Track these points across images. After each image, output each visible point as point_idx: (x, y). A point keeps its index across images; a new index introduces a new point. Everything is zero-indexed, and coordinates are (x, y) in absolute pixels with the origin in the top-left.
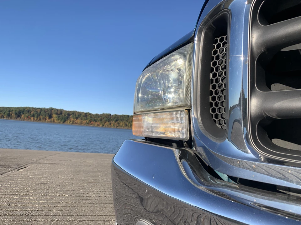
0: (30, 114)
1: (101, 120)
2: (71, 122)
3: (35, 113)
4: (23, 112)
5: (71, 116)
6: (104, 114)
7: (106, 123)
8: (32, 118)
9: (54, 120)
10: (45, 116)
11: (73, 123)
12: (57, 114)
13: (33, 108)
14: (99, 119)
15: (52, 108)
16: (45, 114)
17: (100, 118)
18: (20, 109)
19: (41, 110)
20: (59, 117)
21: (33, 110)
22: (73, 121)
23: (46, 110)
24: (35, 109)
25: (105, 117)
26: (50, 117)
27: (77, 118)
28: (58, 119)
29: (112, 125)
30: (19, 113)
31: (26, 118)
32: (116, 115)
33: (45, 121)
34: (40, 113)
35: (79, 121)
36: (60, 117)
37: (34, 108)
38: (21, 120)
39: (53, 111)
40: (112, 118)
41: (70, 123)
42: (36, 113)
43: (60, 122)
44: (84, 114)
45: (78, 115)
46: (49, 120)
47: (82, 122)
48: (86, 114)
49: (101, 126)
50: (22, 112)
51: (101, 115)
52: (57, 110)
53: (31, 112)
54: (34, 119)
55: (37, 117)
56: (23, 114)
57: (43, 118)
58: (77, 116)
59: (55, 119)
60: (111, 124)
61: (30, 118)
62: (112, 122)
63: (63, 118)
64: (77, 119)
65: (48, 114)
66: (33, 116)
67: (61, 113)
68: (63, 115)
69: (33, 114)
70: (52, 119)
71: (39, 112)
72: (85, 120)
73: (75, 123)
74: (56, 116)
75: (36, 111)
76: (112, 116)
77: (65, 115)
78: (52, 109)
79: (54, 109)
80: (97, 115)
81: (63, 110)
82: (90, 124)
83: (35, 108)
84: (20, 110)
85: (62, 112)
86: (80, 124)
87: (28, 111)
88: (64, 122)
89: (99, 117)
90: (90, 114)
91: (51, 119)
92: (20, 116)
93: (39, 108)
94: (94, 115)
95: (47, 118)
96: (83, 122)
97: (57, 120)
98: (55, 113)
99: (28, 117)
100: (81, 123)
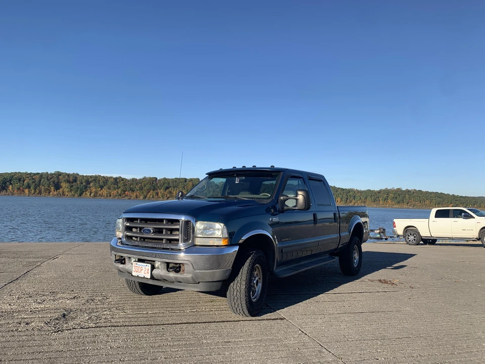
0: (23, 184)
1: (141, 189)
2: (92, 194)
3: (30, 182)
4: (11, 180)
5: (91, 185)
6: (145, 178)
7: (150, 193)
8: (27, 191)
9: (63, 192)
10: (49, 186)
11: (95, 196)
12: (69, 182)
13: (26, 174)
14: (137, 187)
15: (59, 172)
16: (48, 183)
17: (140, 185)
18: (6, 177)
19: (41, 176)
20: (72, 186)
21: (28, 177)
22: (96, 192)
23: (50, 177)
24: (31, 175)
25: (147, 183)
26: (57, 187)
27: (102, 187)
28: (71, 191)
29: (160, 194)
30: (3, 183)
31: (16, 191)
32: (165, 179)
33: (49, 194)
34: (40, 181)
35: (105, 191)
36: (74, 187)
37: (28, 174)
38: (9, 195)
39: (61, 177)
40: (159, 185)
41: (90, 195)
42: (33, 182)
43: (74, 195)
44: (112, 180)
45: (104, 182)
46: (55, 193)
47: (110, 193)
48: (116, 179)
49: (142, 197)
50: (8, 181)
51: (140, 179)
52: (68, 175)
53: (24, 181)
54: (29, 191)
55: (35, 189)
56: (11, 184)
57: (46, 190)
58: (101, 183)
59: (66, 190)
60: (157, 194)
61: (23, 191)
62: (159, 191)
63: (78, 188)
64: (101, 189)
65: (54, 182)
66: (29, 187)
67: (75, 181)
68: (78, 182)
69: (28, 184)
70: (61, 190)
71: (37, 180)
72: (115, 189)
73: (98, 195)
74: (67, 185)
75: (33, 179)
76: (160, 180)
77: (82, 183)
78: (59, 174)
79: (63, 173)
80: (133, 180)
81: (78, 175)
82: (124, 195)
83: (31, 173)
84: (4, 178)
85: (76, 178)
86: (107, 196)
87: (20, 180)
88: (80, 195)
89: (137, 184)
90: (123, 179)
91: (58, 191)
92: (6, 188)
93: (38, 174)
94: (129, 181)
95: (52, 189)
96: (112, 193)
97: (68, 191)
98: (65, 181)
99: (19, 189)
100: (109, 195)
